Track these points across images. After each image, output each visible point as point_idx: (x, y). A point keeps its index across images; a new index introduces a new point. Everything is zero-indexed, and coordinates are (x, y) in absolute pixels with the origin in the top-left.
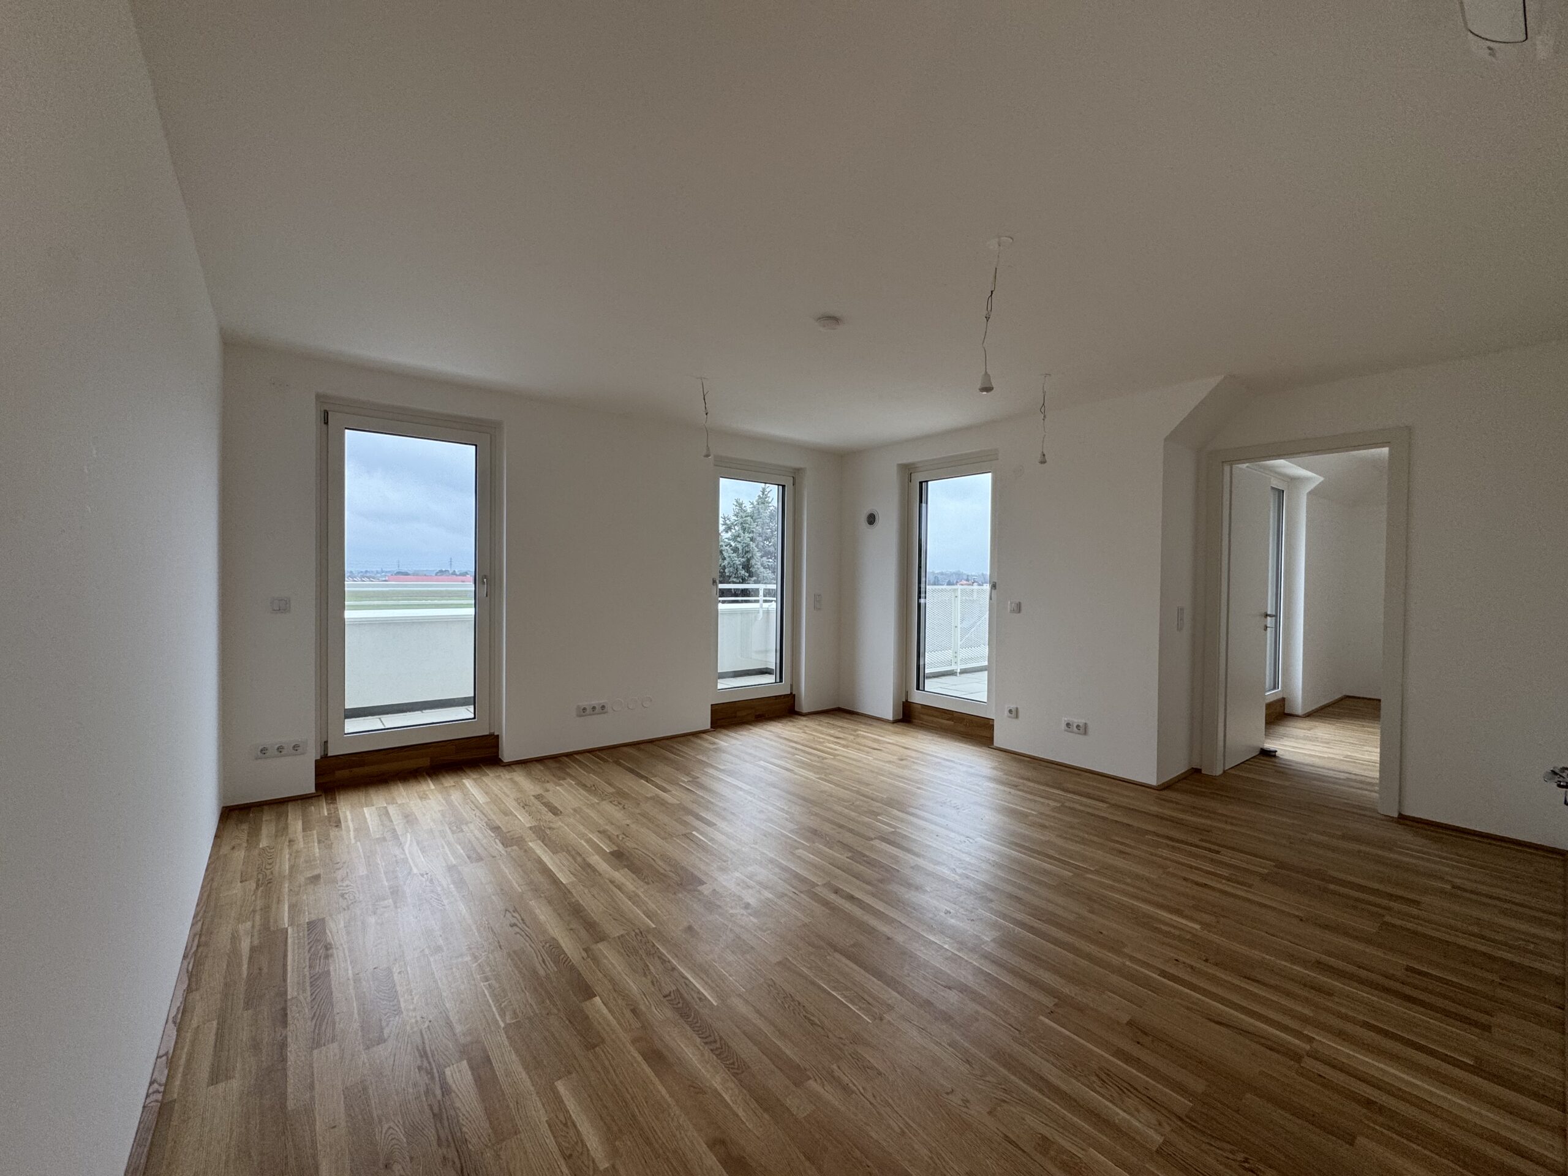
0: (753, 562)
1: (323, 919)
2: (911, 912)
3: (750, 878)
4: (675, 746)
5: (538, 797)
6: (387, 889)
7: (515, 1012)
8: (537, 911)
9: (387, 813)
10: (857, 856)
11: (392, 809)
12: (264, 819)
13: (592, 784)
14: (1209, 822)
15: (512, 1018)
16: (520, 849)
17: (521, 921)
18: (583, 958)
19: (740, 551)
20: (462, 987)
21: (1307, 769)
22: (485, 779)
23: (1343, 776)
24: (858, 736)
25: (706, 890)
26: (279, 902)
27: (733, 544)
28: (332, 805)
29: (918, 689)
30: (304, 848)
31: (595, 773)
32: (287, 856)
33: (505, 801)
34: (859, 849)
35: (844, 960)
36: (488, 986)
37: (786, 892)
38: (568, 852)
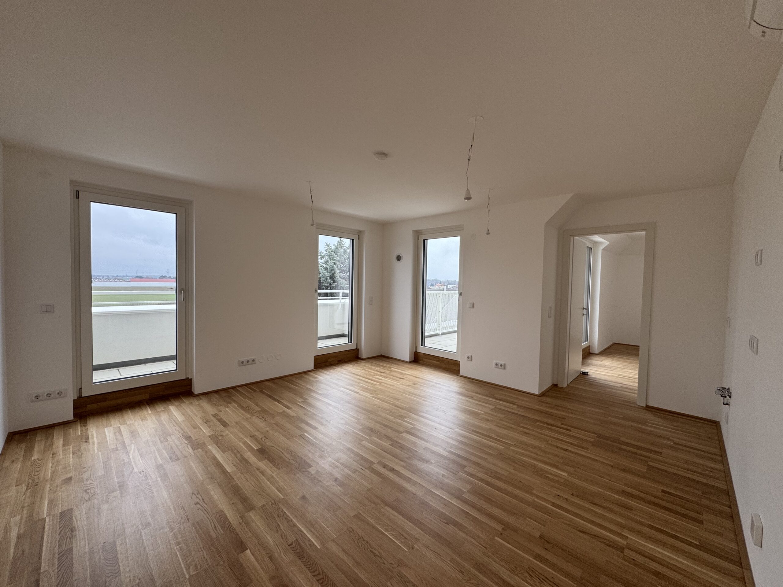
0: (335, 275)
1: (72, 509)
2: (425, 477)
3: (337, 461)
4: (295, 380)
5: (215, 416)
6: (116, 484)
7: (196, 567)
8: (212, 493)
9: (120, 431)
10: (395, 443)
11: (123, 428)
12: (37, 440)
13: (247, 406)
14: (564, 414)
15: (194, 571)
16: (203, 450)
17: (202, 501)
18: (240, 523)
19: (329, 270)
20: (162, 551)
21: (603, 382)
22: (182, 405)
23: (619, 385)
24: (391, 371)
25: (312, 470)
26: (42, 498)
27: (325, 266)
28: (84, 428)
29: (422, 345)
30: (63, 458)
31: (249, 399)
32: (50, 465)
33: (194, 419)
34: (395, 439)
35: (390, 510)
36: (179, 549)
37: (358, 469)
38: (232, 451)
